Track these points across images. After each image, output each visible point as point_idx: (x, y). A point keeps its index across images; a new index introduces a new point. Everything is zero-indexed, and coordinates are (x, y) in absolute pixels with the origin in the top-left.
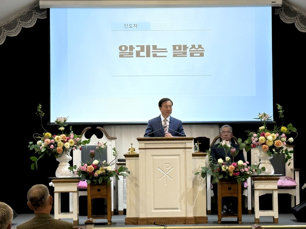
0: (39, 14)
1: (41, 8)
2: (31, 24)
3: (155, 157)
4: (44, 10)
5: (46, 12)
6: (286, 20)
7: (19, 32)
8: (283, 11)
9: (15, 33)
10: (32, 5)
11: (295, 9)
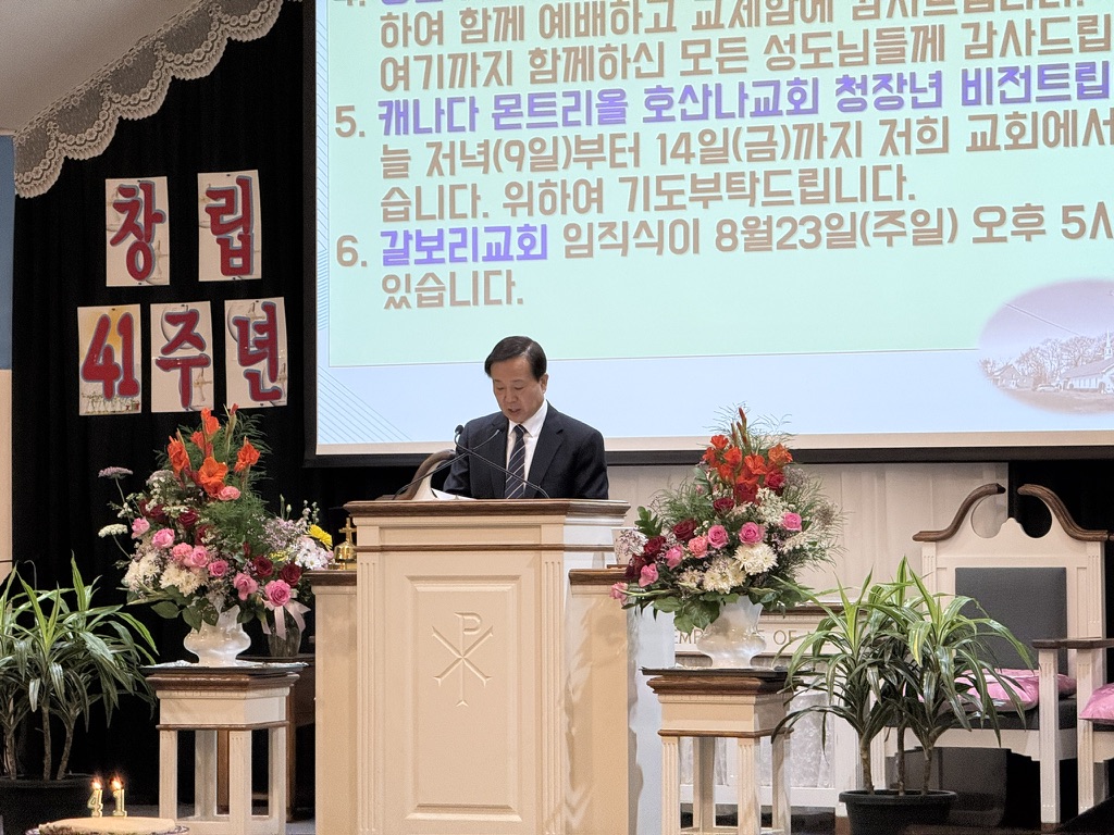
2: (257, 25)
3: (422, 587)
7: (216, 62)
9: (201, 65)
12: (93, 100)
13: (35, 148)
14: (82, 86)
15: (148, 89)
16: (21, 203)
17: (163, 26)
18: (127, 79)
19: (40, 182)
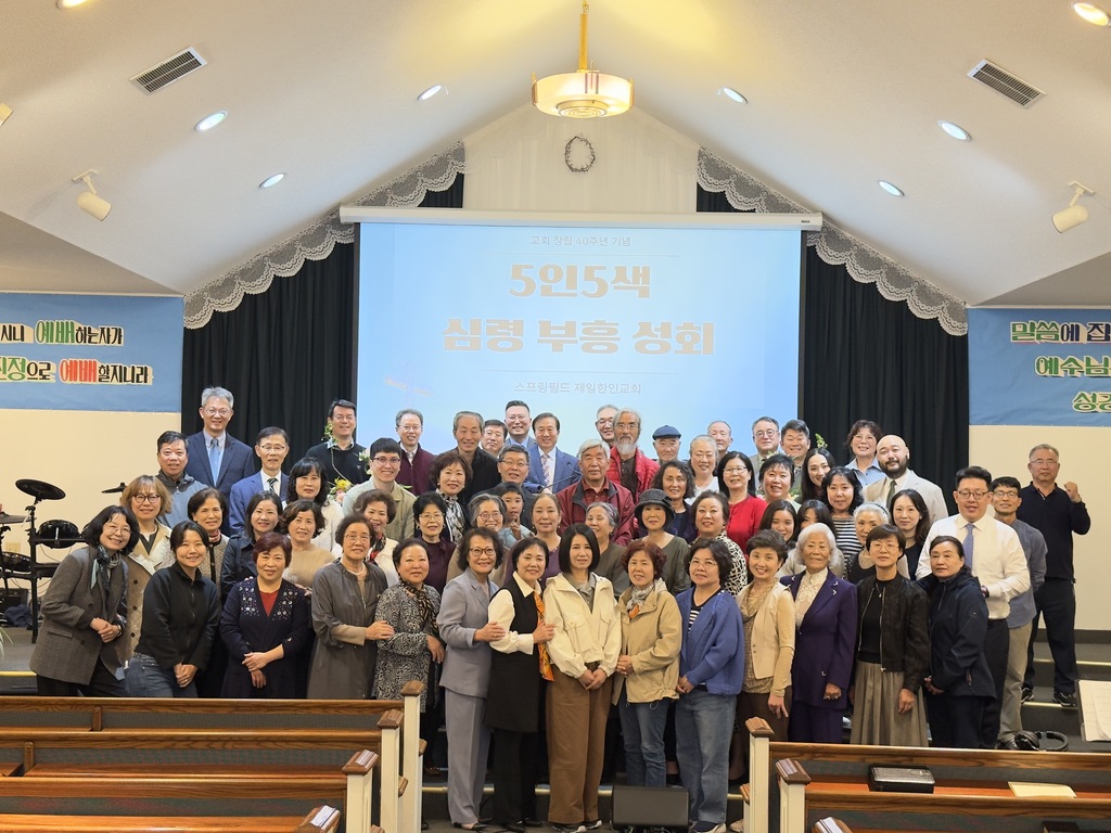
0: (339, 233)
1: (342, 221)
2: (322, 252)
4: (349, 225)
5: (352, 229)
6: (829, 257)
7: (298, 269)
8: (823, 239)
9: (290, 270)
10: (325, 216)
11: (848, 235)
12: (229, 283)
13: (195, 305)
14: (222, 276)
15: (261, 279)
16: (186, 330)
17: (270, 249)
18: (250, 273)
19: (200, 321)
